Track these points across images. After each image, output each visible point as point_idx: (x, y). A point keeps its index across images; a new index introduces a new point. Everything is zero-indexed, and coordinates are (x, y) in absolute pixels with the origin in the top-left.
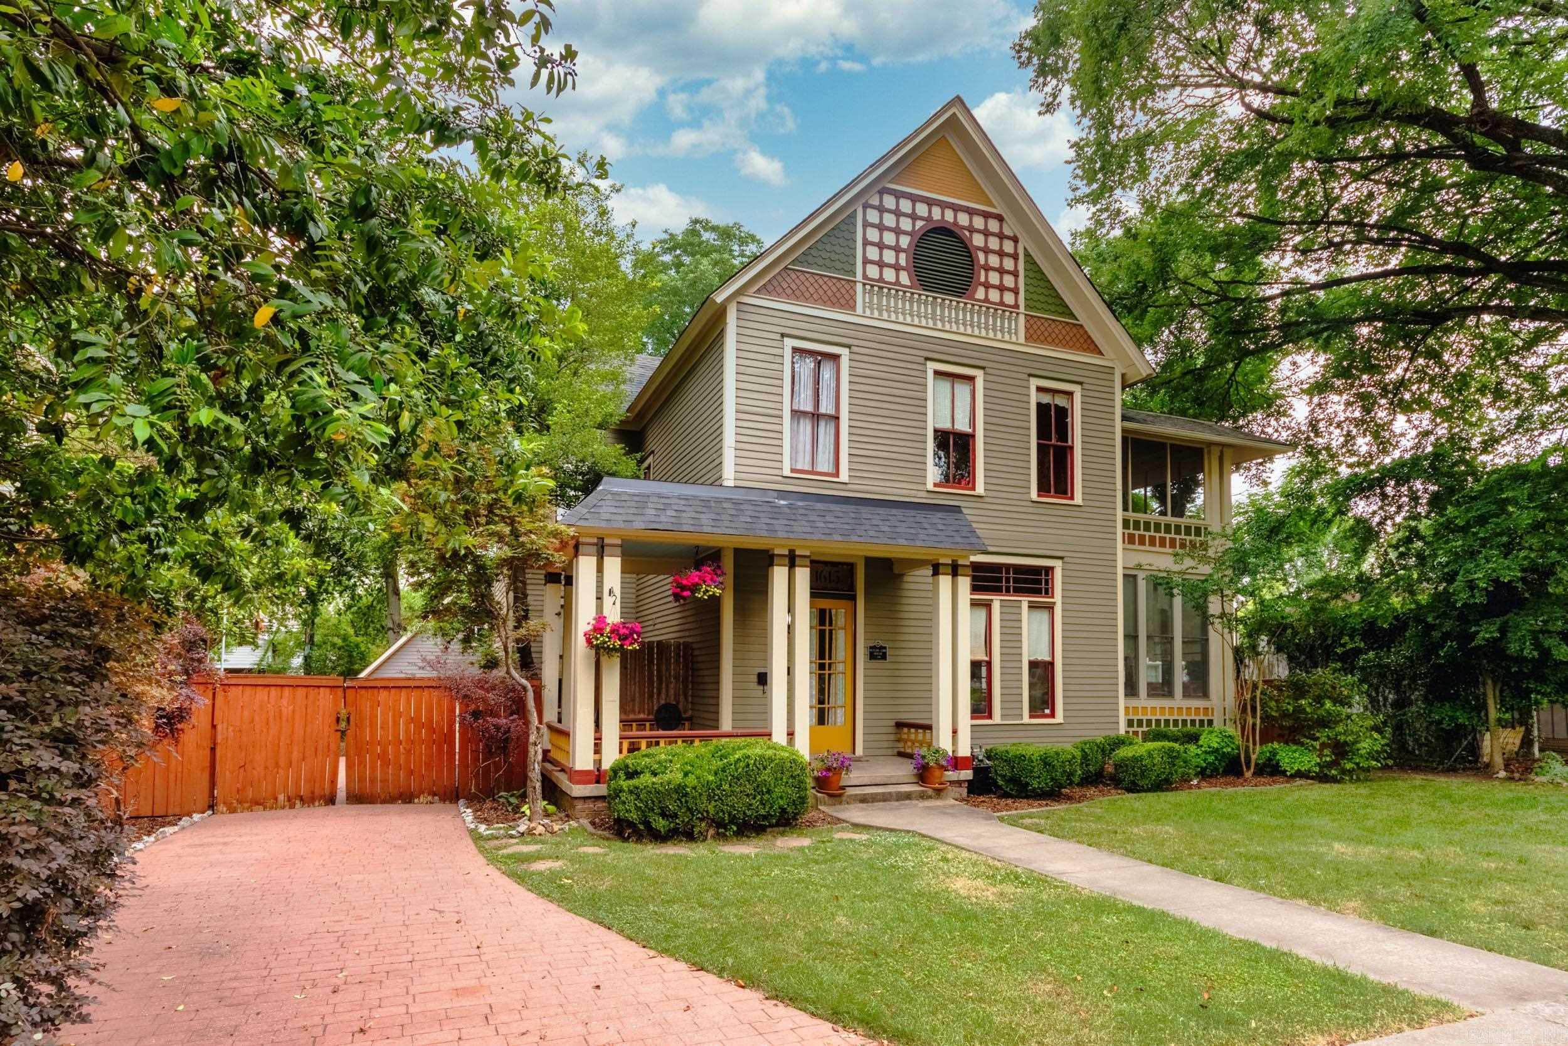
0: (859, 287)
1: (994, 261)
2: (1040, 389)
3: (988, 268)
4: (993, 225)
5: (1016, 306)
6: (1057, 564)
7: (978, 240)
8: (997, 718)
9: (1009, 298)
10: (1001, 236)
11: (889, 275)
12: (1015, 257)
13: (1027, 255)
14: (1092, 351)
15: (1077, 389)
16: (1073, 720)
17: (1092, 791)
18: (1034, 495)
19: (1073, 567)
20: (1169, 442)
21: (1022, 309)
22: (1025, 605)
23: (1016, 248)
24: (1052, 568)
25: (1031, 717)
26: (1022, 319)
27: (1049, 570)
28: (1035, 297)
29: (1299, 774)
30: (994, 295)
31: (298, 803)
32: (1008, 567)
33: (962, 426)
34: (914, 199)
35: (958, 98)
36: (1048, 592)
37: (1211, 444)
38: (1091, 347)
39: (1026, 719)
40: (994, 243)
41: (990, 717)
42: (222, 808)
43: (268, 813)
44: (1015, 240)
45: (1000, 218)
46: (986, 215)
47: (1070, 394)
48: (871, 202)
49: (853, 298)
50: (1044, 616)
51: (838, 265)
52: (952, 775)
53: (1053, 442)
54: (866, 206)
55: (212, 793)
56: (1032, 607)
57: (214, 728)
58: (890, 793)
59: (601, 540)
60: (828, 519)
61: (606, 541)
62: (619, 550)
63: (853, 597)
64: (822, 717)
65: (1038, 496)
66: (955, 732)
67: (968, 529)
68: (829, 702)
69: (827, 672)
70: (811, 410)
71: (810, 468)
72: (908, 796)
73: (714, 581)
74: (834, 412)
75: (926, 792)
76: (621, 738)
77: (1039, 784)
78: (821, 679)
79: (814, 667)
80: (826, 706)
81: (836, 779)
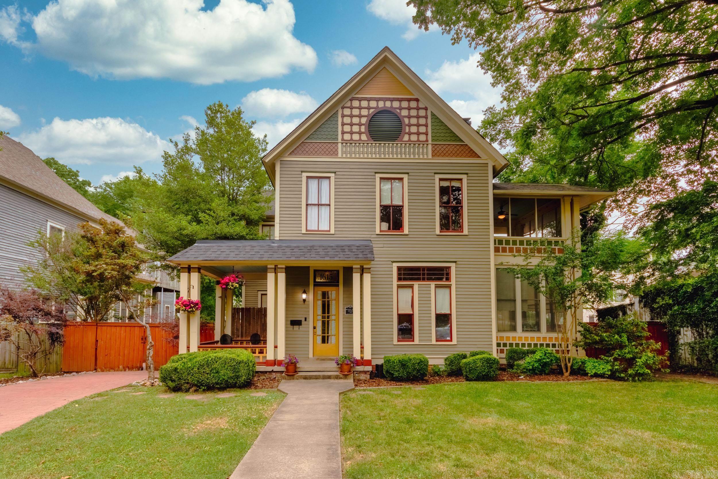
0: (340, 145)
1: (414, 121)
2: (441, 180)
3: (410, 125)
4: (413, 104)
5: (427, 141)
6: (453, 265)
7: (405, 113)
8: (416, 342)
9: (423, 138)
10: (418, 109)
11: (356, 137)
12: (426, 117)
13: (433, 115)
14: (473, 157)
15: (464, 177)
16: (463, 343)
18: (438, 232)
19: (462, 266)
20: (536, 198)
21: (430, 142)
22: (433, 286)
23: (426, 113)
24: (450, 267)
25: (436, 341)
26: (430, 147)
28: (438, 135)
29: (596, 375)
30: (414, 138)
31: (127, 369)
32: (424, 268)
33: (397, 202)
34: (369, 100)
35: (386, 47)
36: (448, 279)
37: (564, 196)
38: (474, 154)
39: (434, 343)
40: (414, 113)
41: (413, 341)
42: (99, 370)
43: (116, 372)
44: (426, 109)
45: (417, 100)
46: (409, 100)
47: (461, 180)
48: (346, 105)
49: (337, 150)
50: (446, 291)
51: (329, 137)
52: (361, 368)
53: (450, 205)
54: (343, 108)
55: (96, 364)
56: (437, 287)
57: (97, 341)
58: (319, 376)
59: (189, 266)
60: (294, 251)
61: (191, 266)
62: (197, 270)
63: (338, 286)
64: (324, 340)
65: (441, 232)
66: (362, 348)
67: (369, 250)
68: (328, 333)
69: (326, 320)
70: (317, 203)
71: (317, 229)
72: (329, 377)
73: (235, 281)
74: (328, 203)
75: (339, 375)
76: (199, 347)
77: (399, 374)
78: (323, 323)
79: (320, 318)
80: (326, 335)
81: (291, 368)
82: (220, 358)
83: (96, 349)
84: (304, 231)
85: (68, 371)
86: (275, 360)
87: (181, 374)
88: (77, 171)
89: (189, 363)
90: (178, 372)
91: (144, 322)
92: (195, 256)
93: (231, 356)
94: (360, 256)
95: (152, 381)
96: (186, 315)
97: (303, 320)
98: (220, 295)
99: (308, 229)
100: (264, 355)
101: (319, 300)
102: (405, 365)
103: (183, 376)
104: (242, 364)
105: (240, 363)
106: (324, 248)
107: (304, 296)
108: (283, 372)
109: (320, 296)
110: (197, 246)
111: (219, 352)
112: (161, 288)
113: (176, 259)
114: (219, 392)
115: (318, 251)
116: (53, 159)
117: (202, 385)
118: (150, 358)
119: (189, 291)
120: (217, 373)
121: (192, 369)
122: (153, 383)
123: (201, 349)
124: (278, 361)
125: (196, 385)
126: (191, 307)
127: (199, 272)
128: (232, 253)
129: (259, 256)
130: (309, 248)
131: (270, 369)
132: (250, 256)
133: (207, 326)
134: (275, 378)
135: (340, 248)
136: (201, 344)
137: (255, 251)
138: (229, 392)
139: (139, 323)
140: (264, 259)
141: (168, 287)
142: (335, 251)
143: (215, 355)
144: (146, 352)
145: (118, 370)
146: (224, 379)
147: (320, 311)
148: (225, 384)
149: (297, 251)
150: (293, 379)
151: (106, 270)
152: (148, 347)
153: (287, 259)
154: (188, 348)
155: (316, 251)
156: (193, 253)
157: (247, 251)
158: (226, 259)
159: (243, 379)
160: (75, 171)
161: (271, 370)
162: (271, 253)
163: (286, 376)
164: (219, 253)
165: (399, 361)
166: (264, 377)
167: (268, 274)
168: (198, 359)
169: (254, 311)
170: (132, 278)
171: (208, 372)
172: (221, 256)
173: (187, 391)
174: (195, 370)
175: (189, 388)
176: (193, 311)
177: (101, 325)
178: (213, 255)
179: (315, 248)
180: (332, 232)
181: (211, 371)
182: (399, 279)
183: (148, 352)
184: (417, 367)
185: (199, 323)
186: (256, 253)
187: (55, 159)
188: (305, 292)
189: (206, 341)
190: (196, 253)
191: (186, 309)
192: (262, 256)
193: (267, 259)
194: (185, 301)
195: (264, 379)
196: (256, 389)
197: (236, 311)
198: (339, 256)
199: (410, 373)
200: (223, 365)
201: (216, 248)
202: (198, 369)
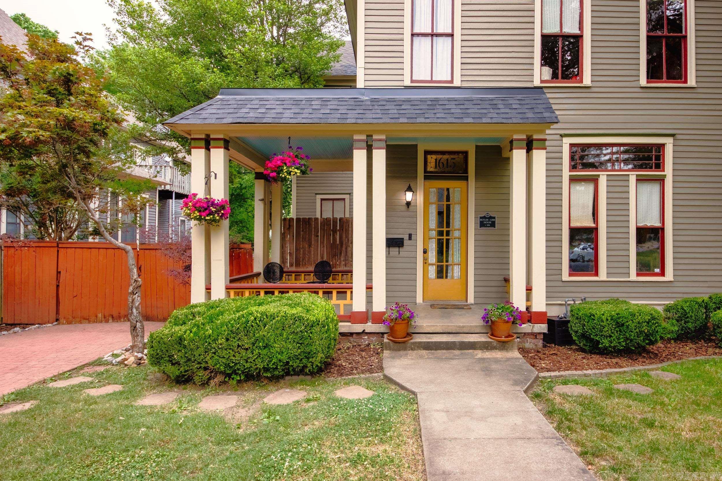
6: (669, 142)
8: (603, 275)
16: (680, 279)
17: (689, 347)
18: (643, 81)
19: (683, 143)
22: (633, 179)
24: (663, 145)
25: (638, 275)
27: (661, 147)
31: (111, 320)
33: (571, 28)
36: (659, 166)
39: (633, 277)
41: (597, 274)
42: (62, 320)
43: (91, 325)
50: (655, 188)
52: (526, 327)
53: (666, 33)
55: (58, 312)
56: (640, 180)
57: (58, 273)
58: (454, 343)
59: (208, 136)
60: (403, 107)
61: (212, 137)
62: (222, 143)
63: (466, 179)
64: (441, 273)
65: (648, 82)
66: (529, 289)
67: (544, 106)
68: (447, 261)
69: (445, 237)
70: (430, 31)
71: (429, 79)
72: (472, 346)
73: (294, 164)
74: (449, 31)
75: (491, 342)
76: (227, 288)
77: (611, 342)
78: (440, 244)
79: (434, 234)
80: (445, 264)
81: (400, 329)
82: (273, 317)
83: (58, 286)
84: (408, 83)
85: (12, 322)
86: (367, 312)
87: (191, 350)
88: (56, 32)
89: (208, 327)
90: (185, 347)
91: (120, 240)
92: (218, 116)
93: (294, 311)
94: (530, 115)
95: (140, 355)
96: (203, 227)
97: (406, 237)
98: (262, 197)
99: (414, 78)
100: (348, 302)
101: (432, 203)
102: (623, 325)
103: (196, 353)
104: (317, 329)
105: (312, 326)
106: (457, 103)
107: (409, 196)
108: (383, 334)
109: (433, 198)
110: (222, 100)
111: (268, 303)
112: (171, 192)
113: (182, 122)
114: (271, 388)
115: (447, 107)
116: (23, 15)
117: (235, 372)
118: (134, 310)
119: (208, 183)
120: (265, 347)
121: (215, 340)
122: (140, 359)
123: (232, 292)
124: (374, 313)
125: (223, 373)
126: (211, 213)
127: (226, 148)
128: (288, 111)
129: (339, 116)
130: (430, 103)
131: (358, 328)
132: (321, 116)
133: (240, 249)
134: (369, 345)
135: (488, 102)
136: (231, 281)
137: (329, 107)
138: (291, 386)
139: (111, 243)
140: (348, 121)
141: (181, 191)
142: (479, 107)
143: (262, 309)
144: (127, 300)
145: (96, 321)
146: (280, 361)
147: (433, 223)
148: (283, 370)
149: (409, 107)
150: (405, 349)
151: (24, 125)
152: (131, 289)
153: (393, 121)
154: (208, 289)
155: (443, 107)
156: (214, 111)
157: (314, 107)
158: (277, 121)
159: (319, 358)
160: (53, 31)
161: (361, 331)
162: (362, 112)
163: (392, 344)
164: (263, 111)
165: (612, 317)
166: (349, 345)
167: (355, 152)
168: (227, 317)
169: (317, 223)
170: (94, 155)
171: (247, 346)
172: (267, 116)
173: (205, 384)
174: (220, 341)
175: (209, 379)
176: (214, 220)
177: (64, 246)
178: (251, 115)
179: (440, 103)
180: (457, 83)
181: (254, 344)
182: (573, 167)
183: (130, 300)
184: (645, 329)
185: (228, 243)
186: (332, 112)
187: (27, 16)
188: (409, 189)
189: (239, 273)
190: (219, 111)
191: (200, 216)
192: (345, 116)
193: (353, 121)
194: (200, 200)
195: (348, 348)
196: (342, 375)
197: (287, 223)
198: (490, 115)
199: (631, 340)
200: (279, 331)
201: (257, 102)
202: (227, 340)
